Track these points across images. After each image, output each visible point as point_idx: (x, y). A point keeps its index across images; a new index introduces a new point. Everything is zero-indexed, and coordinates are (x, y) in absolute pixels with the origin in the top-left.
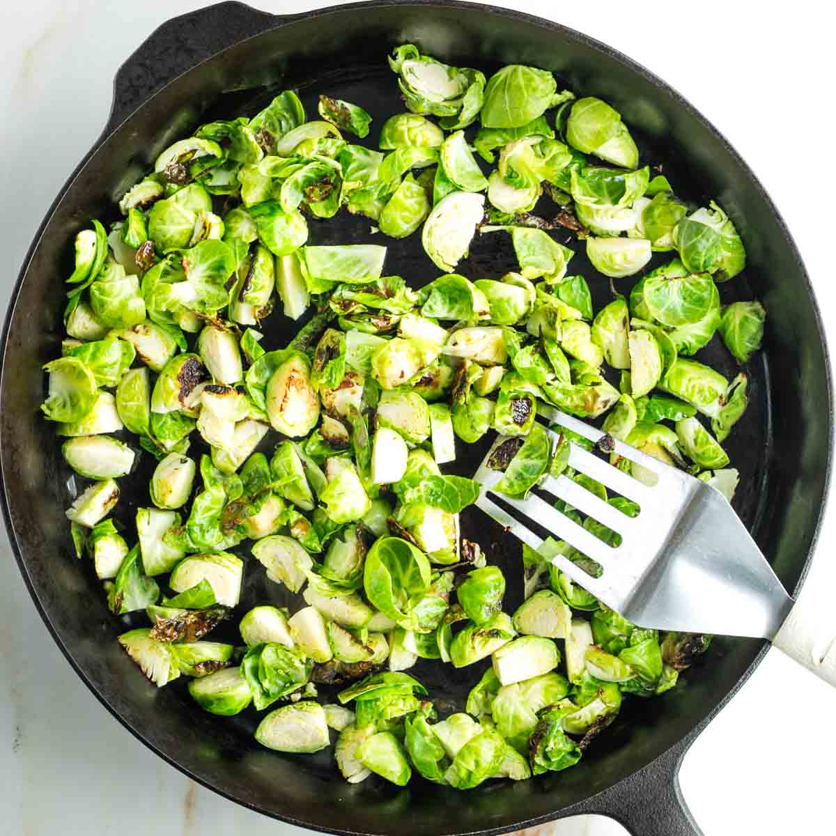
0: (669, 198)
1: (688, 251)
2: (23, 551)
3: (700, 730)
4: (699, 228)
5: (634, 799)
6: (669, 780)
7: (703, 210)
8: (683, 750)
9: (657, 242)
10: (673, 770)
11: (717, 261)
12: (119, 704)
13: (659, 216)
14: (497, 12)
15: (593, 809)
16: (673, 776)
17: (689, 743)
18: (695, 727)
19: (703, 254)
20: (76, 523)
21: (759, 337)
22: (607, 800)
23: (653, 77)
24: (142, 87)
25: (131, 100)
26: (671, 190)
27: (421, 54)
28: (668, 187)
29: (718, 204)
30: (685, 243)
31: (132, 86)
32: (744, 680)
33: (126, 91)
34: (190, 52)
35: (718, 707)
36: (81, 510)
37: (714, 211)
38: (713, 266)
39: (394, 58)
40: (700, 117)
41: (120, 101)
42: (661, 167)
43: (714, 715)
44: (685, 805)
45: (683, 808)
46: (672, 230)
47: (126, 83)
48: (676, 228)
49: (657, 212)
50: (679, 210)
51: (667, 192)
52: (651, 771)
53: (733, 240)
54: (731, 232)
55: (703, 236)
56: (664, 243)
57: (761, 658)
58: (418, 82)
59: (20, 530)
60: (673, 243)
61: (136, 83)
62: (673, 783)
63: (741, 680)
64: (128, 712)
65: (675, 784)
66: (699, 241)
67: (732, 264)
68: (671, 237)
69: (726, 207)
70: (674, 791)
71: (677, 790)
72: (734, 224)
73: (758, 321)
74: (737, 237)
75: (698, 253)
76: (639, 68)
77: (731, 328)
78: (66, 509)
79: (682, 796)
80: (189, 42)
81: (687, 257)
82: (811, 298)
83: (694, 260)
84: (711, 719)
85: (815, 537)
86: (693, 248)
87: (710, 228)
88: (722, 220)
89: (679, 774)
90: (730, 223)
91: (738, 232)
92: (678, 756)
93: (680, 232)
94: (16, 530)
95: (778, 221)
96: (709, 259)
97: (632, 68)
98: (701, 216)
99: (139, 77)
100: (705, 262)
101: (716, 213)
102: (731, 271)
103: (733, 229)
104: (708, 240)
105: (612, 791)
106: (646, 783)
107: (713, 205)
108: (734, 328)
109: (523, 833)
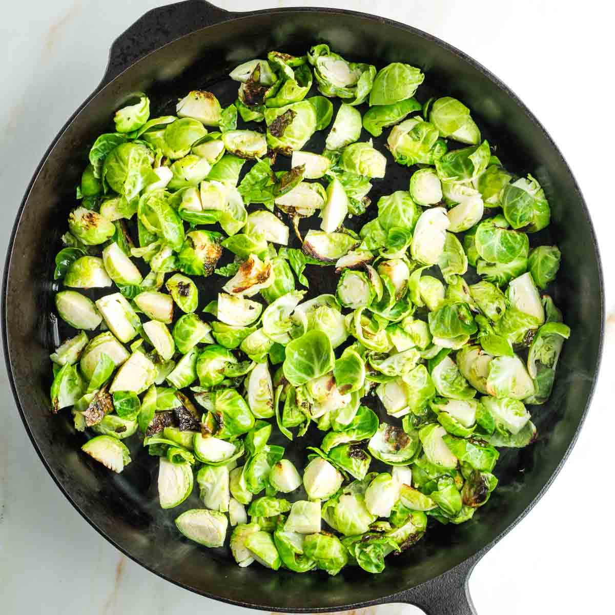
0: (498, 169)
1: (509, 208)
2: (16, 379)
3: (487, 550)
4: (518, 192)
5: (435, 595)
6: (461, 584)
7: (523, 180)
8: (473, 563)
9: (488, 200)
10: (465, 577)
11: (530, 217)
12: (74, 494)
13: (490, 181)
14: (389, 23)
15: (405, 599)
16: (465, 581)
17: (478, 559)
18: (483, 547)
19: (520, 211)
20: (56, 363)
21: (555, 271)
22: (416, 594)
23: (496, 80)
24: (130, 55)
25: (121, 64)
26: (500, 163)
27: (331, 51)
28: (499, 162)
29: (534, 176)
30: (508, 202)
31: (122, 54)
33: (119, 57)
34: (166, 33)
35: (502, 534)
36: (62, 355)
37: (531, 181)
38: (526, 221)
39: (312, 54)
40: (528, 111)
41: (113, 64)
42: (495, 147)
43: (498, 540)
45: (470, 605)
46: (499, 193)
47: (119, 51)
48: (503, 191)
49: (489, 178)
50: (506, 178)
51: (497, 165)
52: (450, 576)
53: (543, 203)
54: (541, 197)
55: (521, 198)
56: (493, 201)
57: (535, 503)
58: (328, 72)
59: (15, 364)
60: (499, 201)
61: (125, 51)
62: (464, 586)
64: (80, 500)
65: (466, 587)
66: (518, 201)
67: (540, 220)
68: (498, 197)
69: (540, 178)
70: (464, 591)
71: (466, 591)
72: (545, 192)
73: (556, 260)
74: (546, 201)
75: (517, 210)
76: (486, 72)
77: (535, 265)
78: (51, 354)
79: (470, 595)
80: (166, 26)
81: (508, 212)
82: (595, 248)
83: (513, 214)
84: (496, 543)
85: (582, 419)
86: (513, 206)
87: (526, 193)
88: (536, 187)
89: (469, 580)
90: (542, 191)
91: (547, 198)
92: (470, 567)
93: (505, 195)
94: (12, 364)
95: (576, 190)
96: (525, 214)
97: (482, 71)
98: (521, 183)
99: (128, 47)
100: (521, 217)
101: (532, 183)
102: (539, 225)
103: (543, 195)
104: (524, 201)
105: (419, 588)
106: (445, 584)
107: (530, 176)
108: (537, 265)
109: (354, 612)
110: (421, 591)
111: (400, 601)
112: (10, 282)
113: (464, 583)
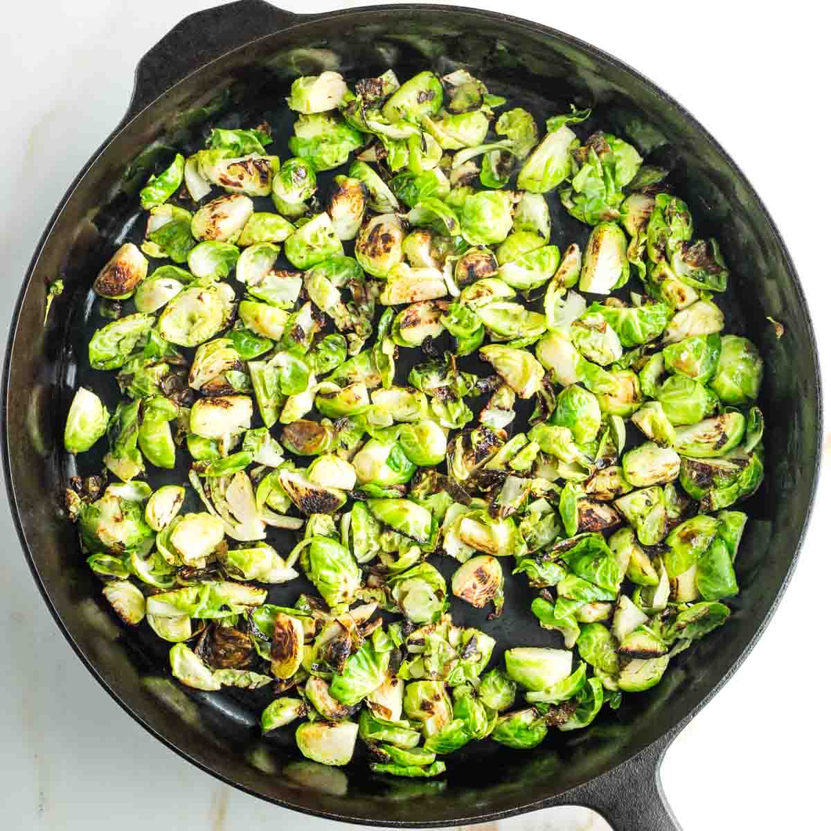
3: (683, 727)
5: (616, 792)
6: (650, 775)
8: (665, 746)
10: (655, 764)
15: (575, 799)
16: (655, 769)
17: (671, 738)
22: (590, 791)
32: (727, 678)
35: (701, 703)
41: (141, 89)
44: (665, 799)
47: (147, 75)
52: (632, 766)
62: (654, 777)
63: (724, 678)
65: (657, 778)
70: (655, 784)
71: (658, 783)
79: (662, 790)
84: (694, 715)
89: (661, 769)
92: (660, 751)
94: (19, 506)
105: (595, 783)
106: (628, 776)
110: (597, 788)
111: (569, 803)
112: (11, 392)
113: (654, 773)
